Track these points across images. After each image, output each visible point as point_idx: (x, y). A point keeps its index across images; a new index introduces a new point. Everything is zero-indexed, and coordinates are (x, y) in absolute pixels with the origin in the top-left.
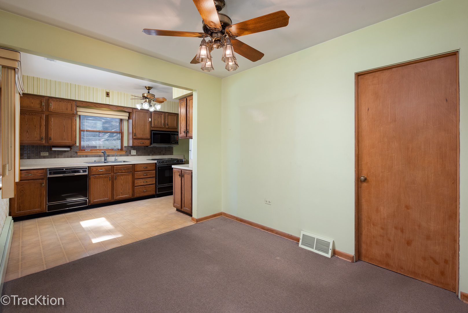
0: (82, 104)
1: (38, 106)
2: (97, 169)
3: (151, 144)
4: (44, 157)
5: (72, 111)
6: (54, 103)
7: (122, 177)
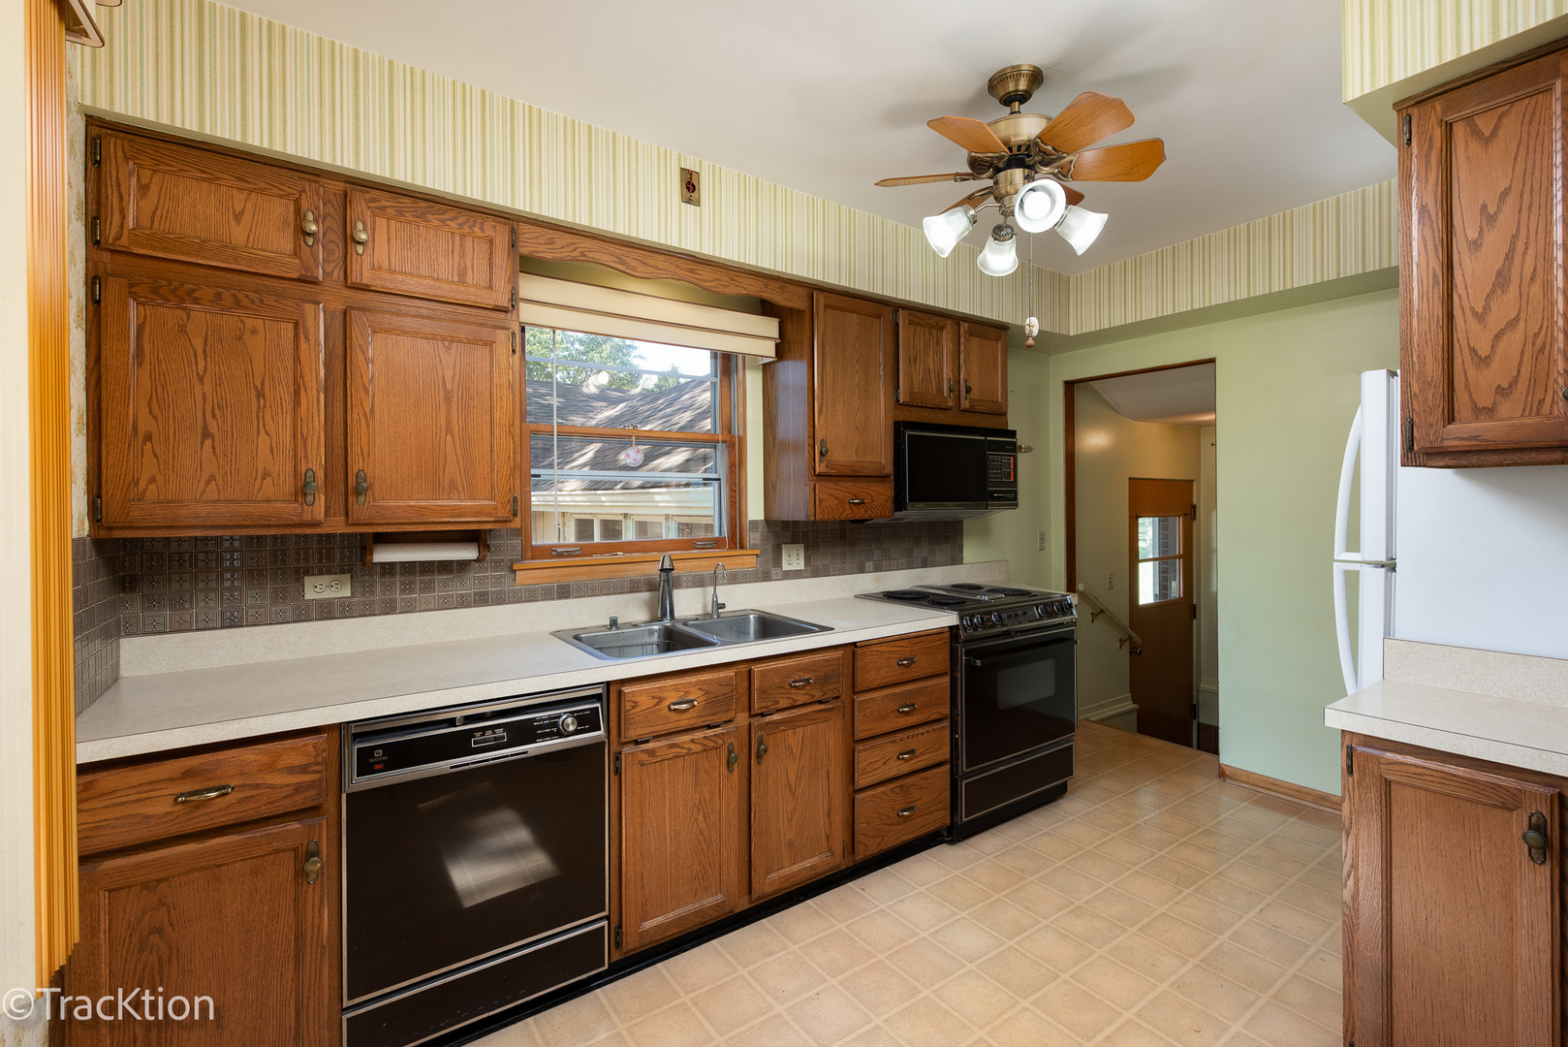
0: (551, 242)
1: (284, 242)
2: (661, 700)
3: (899, 505)
4: (327, 611)
5: (490, 287)
6: (381, 223)
7: (793, 738)
